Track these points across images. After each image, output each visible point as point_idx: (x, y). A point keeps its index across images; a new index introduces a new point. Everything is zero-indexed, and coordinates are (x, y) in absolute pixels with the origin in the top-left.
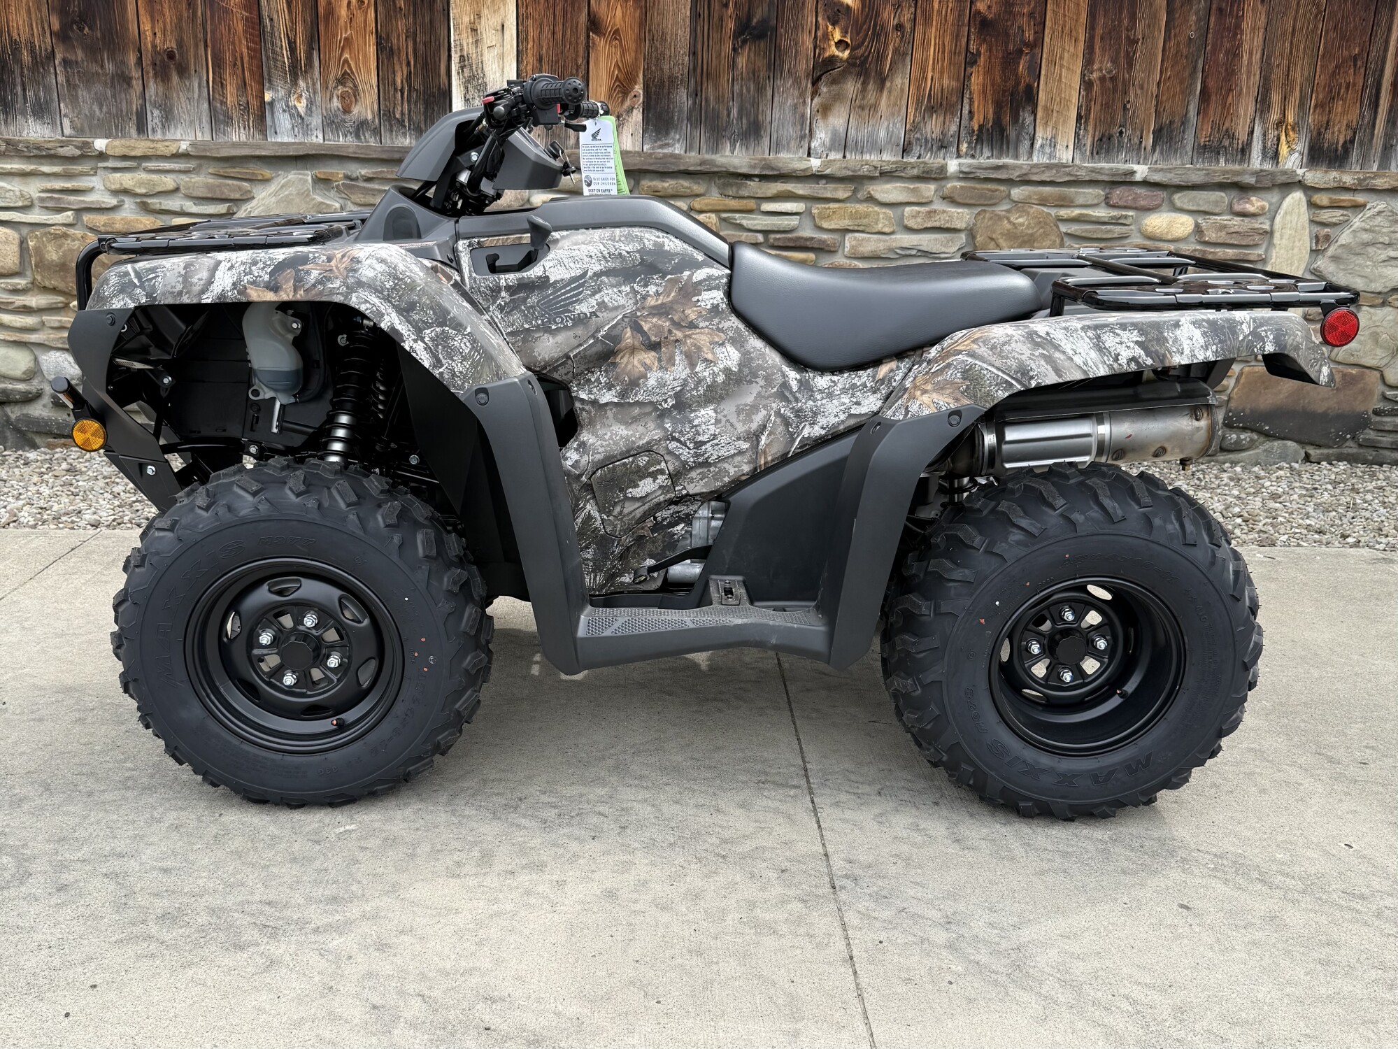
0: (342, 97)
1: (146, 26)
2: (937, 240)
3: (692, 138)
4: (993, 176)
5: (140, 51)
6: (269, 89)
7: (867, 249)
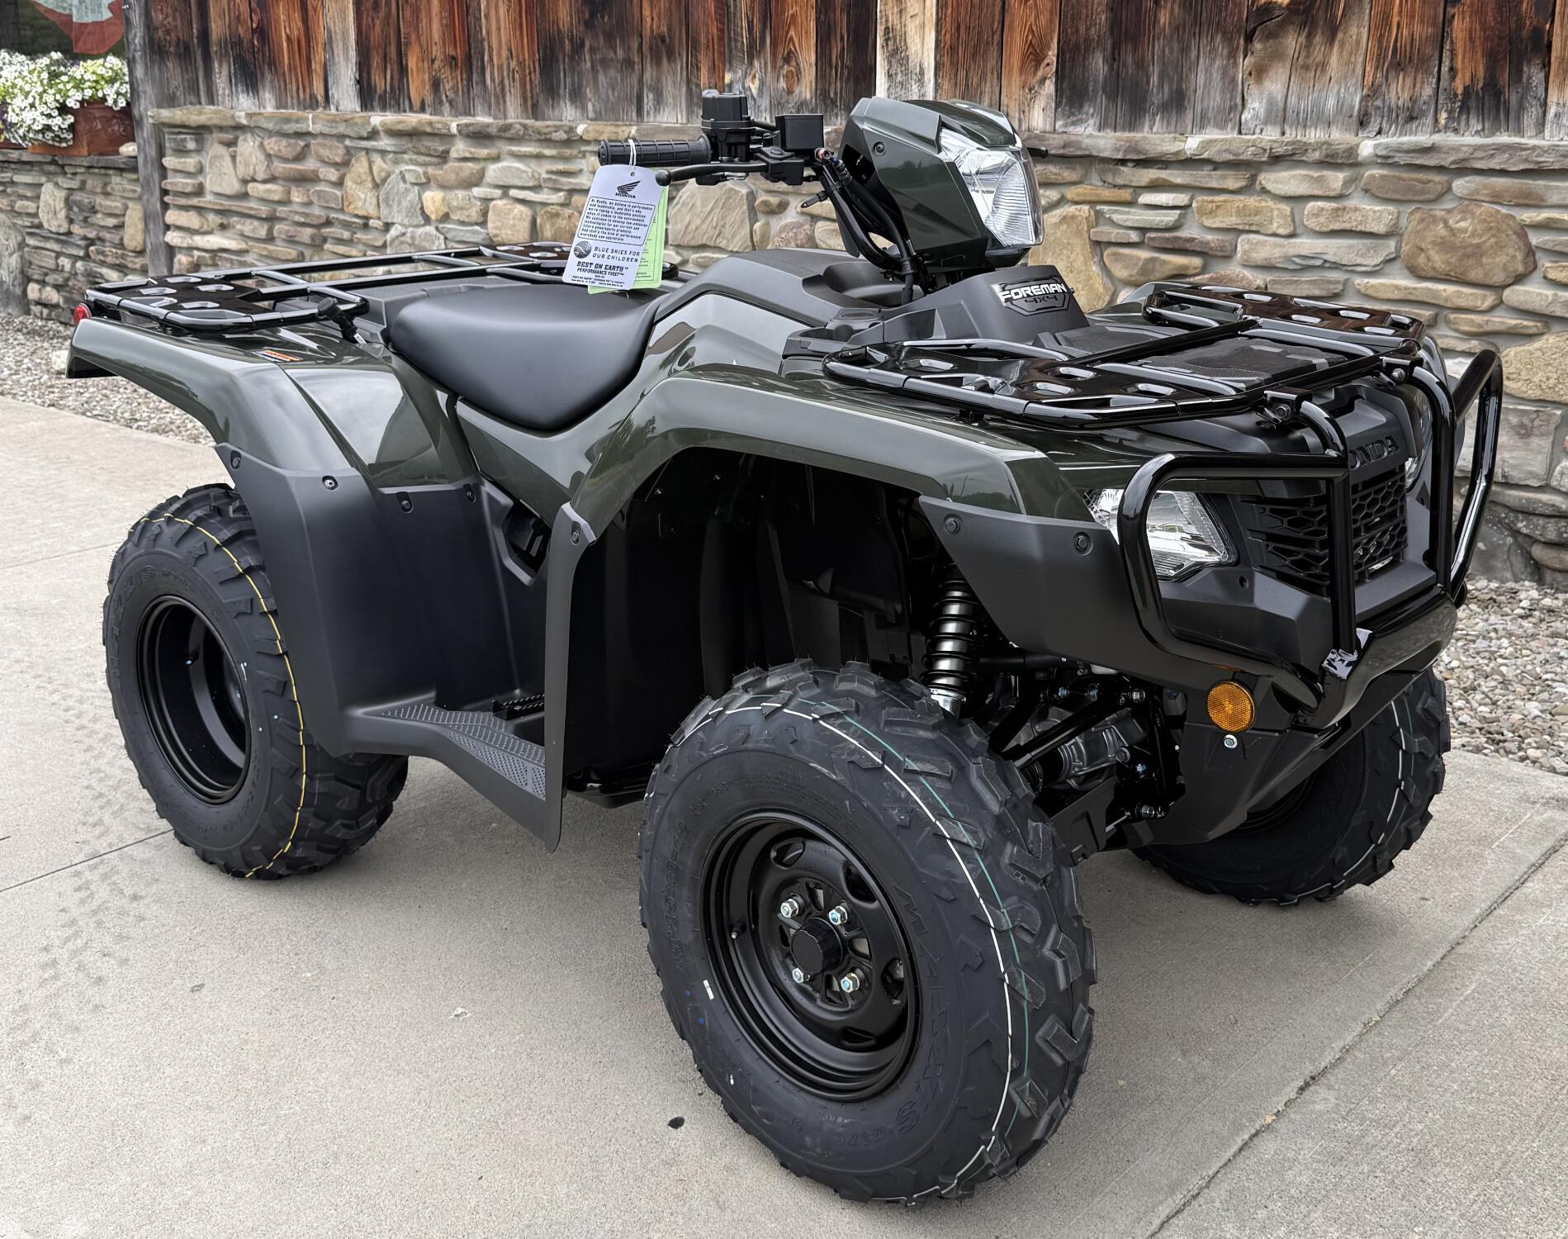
0: (786, 77)
3: (1107, 110)
4: (1418, 162)
5: (641, 36)
6: (729, 70)
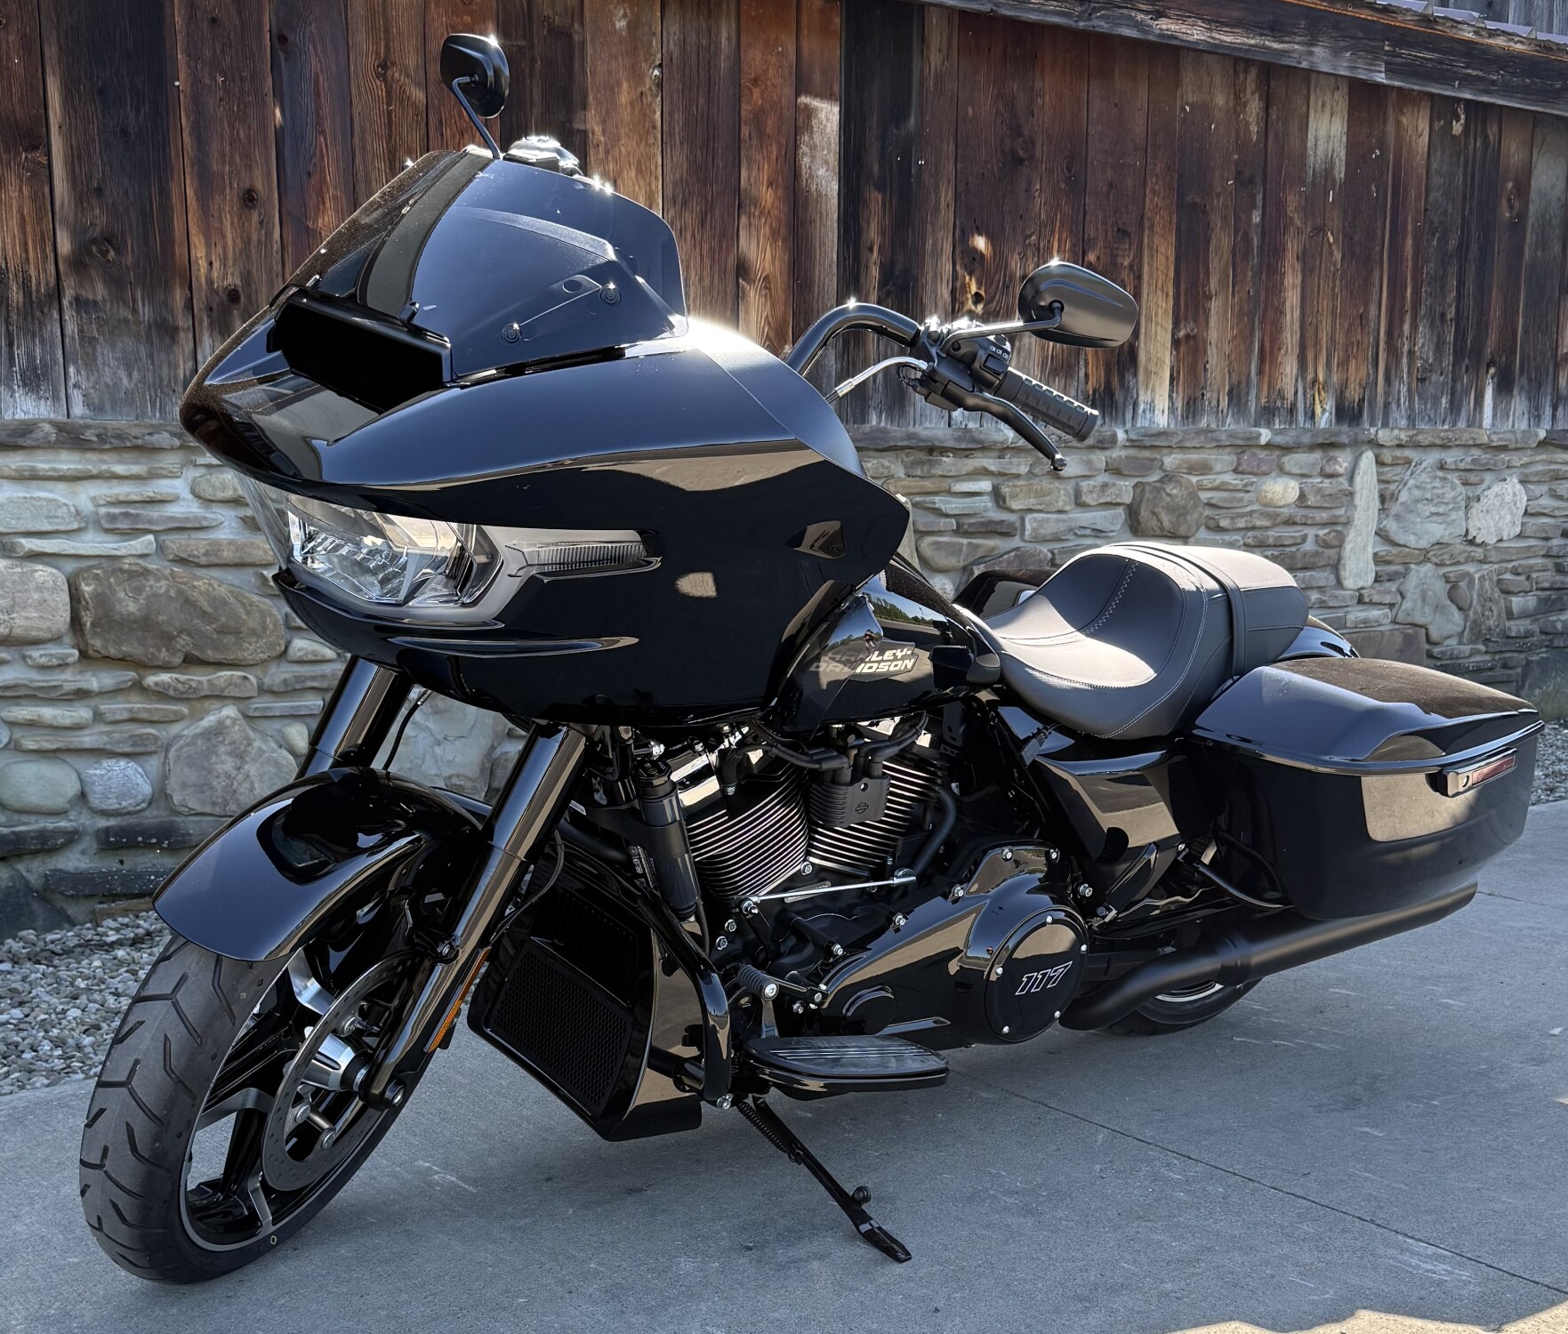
1: (199, 252)
2: (1105, 517)
7: (1048, 530)
